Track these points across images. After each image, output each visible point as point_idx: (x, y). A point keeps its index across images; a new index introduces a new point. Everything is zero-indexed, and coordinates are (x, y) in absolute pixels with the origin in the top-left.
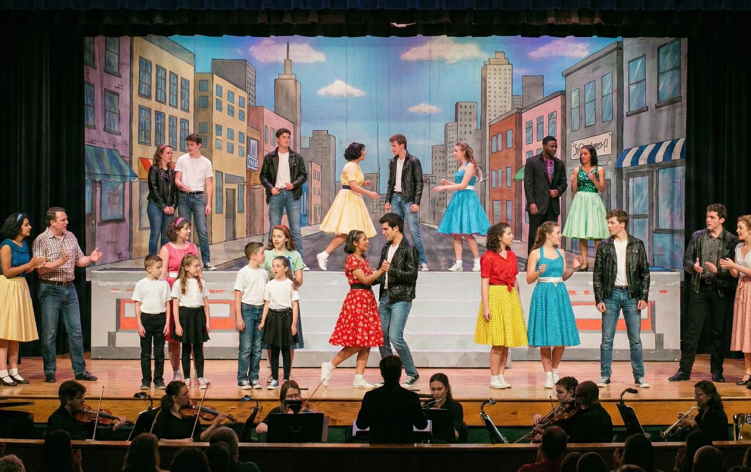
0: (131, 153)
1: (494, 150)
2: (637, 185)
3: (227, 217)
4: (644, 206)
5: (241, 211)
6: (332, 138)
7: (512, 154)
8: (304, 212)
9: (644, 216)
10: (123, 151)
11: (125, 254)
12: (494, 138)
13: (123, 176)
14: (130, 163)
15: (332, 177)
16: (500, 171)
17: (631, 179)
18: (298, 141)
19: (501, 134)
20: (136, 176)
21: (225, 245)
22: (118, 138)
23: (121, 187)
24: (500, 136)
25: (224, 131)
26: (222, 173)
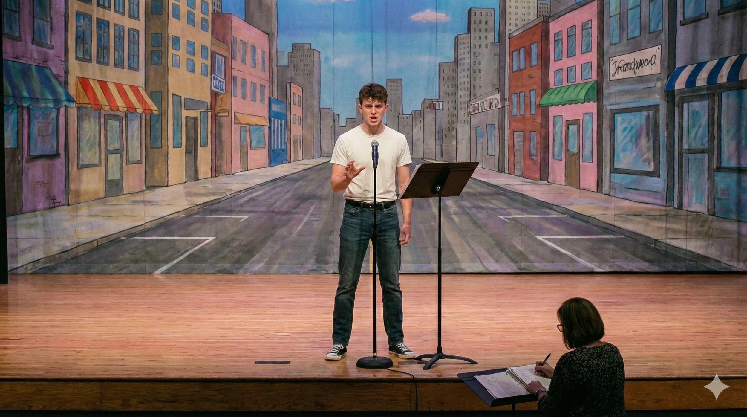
0: (67, 72)
1: (515, 69)
2: (693, 112)
3: (188, 152)
4: (702, 139)
5: (204, 145)
6: (316, 54)
7: (537, 74)
8: (281, 145)
9: (703, 151)
10: (56, 69)
11: (60, 199)
12: (515, 54)
13: (57, 101)
14: (66, 84)
15: (315, 103)
16: (522, 95)
17: (685, 105)
18: (274, 57)
19: (523, 49)
20: (73, 101)
21: (184, 188)
22: (51, 52)
23: (54, 115)
24: (522, 51)
25: (183, 43)
26: (181, 97)
